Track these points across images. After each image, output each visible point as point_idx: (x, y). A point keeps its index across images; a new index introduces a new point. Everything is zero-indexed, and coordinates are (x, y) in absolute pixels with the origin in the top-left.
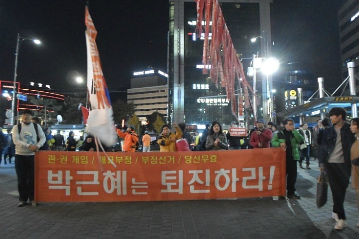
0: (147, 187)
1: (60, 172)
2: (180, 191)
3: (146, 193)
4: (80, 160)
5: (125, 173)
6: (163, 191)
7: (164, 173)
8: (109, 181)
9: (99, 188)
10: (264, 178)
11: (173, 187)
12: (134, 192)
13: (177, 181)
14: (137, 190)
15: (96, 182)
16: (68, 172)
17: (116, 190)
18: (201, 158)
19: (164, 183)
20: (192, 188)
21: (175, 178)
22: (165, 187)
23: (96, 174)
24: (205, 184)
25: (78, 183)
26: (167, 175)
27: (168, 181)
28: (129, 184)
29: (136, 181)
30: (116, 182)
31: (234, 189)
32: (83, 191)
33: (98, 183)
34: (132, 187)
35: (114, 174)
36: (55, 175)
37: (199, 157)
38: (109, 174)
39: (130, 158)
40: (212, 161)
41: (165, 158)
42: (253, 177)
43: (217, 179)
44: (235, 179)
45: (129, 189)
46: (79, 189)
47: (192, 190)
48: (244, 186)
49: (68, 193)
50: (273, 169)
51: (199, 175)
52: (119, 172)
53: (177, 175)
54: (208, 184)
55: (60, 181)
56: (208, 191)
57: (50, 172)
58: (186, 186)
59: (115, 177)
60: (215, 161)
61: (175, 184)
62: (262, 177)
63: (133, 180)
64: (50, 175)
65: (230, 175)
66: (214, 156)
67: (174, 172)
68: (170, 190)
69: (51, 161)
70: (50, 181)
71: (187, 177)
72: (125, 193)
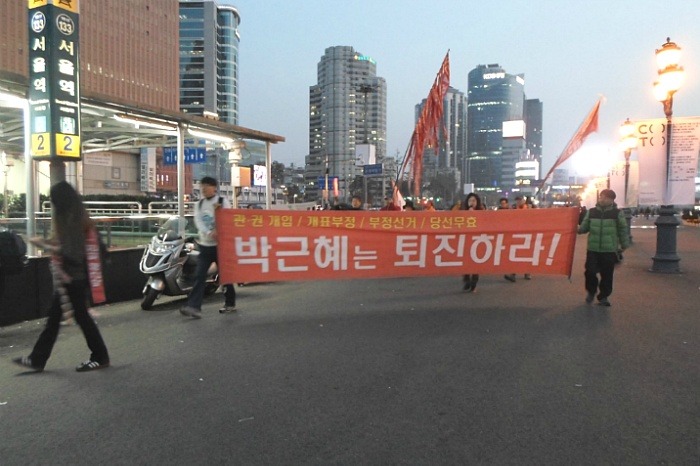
0: (375, 258)
1: (253, 240)
2: (422, 263)
3: (373, 267)
4: (281, 222)
5: (345, 238)
6: (397, 264)
7: (400, 239)
8: (323, 251)
9: (308, 260)
10: (543, 248)
11: (412, 258)
12: (357, 266)
13: (418, 249)
14: (362, 263)
15: (304, 252)
16: (264, 240)
17: (332, 263)
18: (453, 222)
19: (399, 251)
20: (438, 259)
21: (415, 245)
22: (401, 258)
23: (304, 241)
24: (456, 253)
25: (279, 254)
26: (405, 241)
27: (404, 249)
28: (351, 253)
29: (361, 250)
30: (332, 252)
31: (497, 262)
32: (286, 265)
33: (307, 253)
34: (355, 258)
35: (329, 241)
36: (246, 244)
37: (451, 219)
38: (322, 241)
39: (354, 219)
40: (469, 226)
41: (402, 220)
42: (527, 246)
43: (475, 246)
44: (500, 247)
45: (351, 262)
46: (281, 262)
47: (438, 262)
48: (512, 258)
49: (265, 269)
50: (557, 238)
51: (449, 240)
52: (336, 238)
53: (418, 241)
54: (460, 254)
55: (254, 251)
56: (460, 264)
57: (238, 239)
58: (430, 258)
59: (331, 244)
60: (474, 226)
61: (414, 253)
62: (538, 247)
63: (357, 248)
64: (239, 244)
65: (494, 242)
66: (472, 218)
67: (415, 237)
68: (406, 262)
69: (240, 223)
70: (239, 252)
71: (433, 244)
72: (345, 266)
